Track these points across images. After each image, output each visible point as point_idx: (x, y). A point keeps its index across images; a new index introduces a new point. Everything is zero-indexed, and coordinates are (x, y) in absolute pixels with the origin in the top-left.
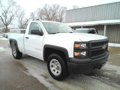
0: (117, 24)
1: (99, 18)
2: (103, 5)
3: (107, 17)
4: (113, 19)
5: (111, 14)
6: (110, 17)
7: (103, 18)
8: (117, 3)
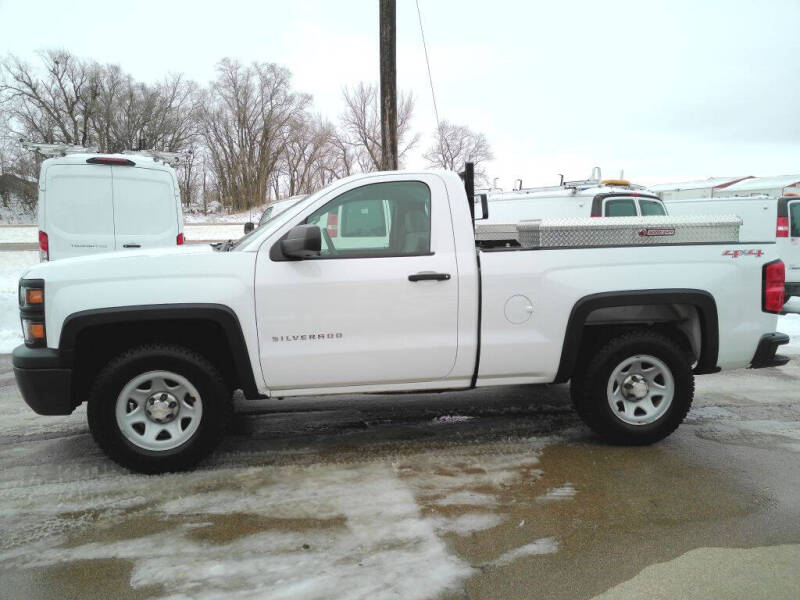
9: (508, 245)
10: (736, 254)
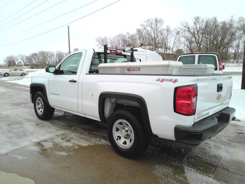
9: (95, 72)
10: (163, 81)
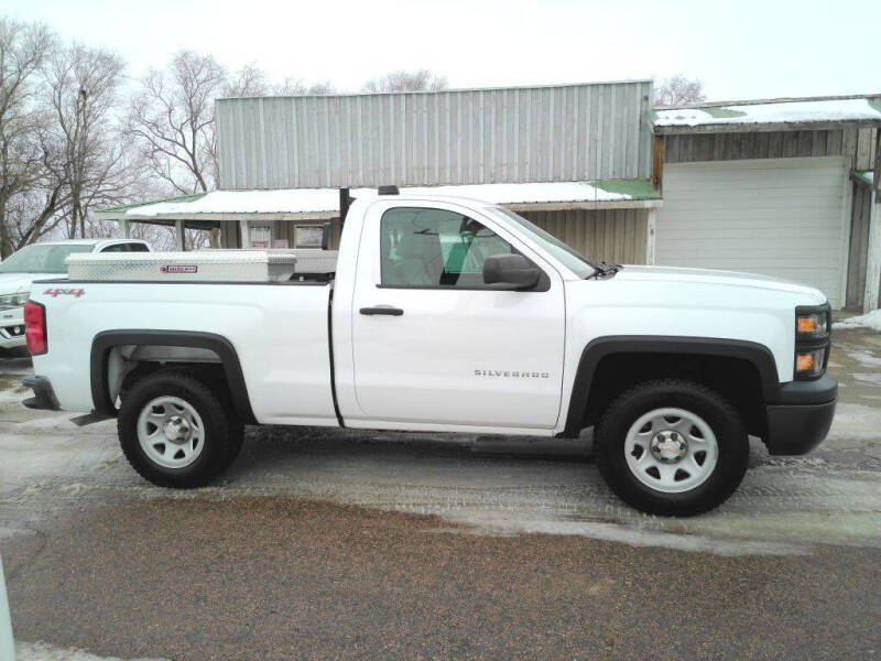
0: (574, 206)
1: (459, 170)
2: (476, 92)
3: (505, 168)
4: (533, 180)
5: (522, 148)
6: (516, 168)
7: (481, 169)
8: (545, 89)
